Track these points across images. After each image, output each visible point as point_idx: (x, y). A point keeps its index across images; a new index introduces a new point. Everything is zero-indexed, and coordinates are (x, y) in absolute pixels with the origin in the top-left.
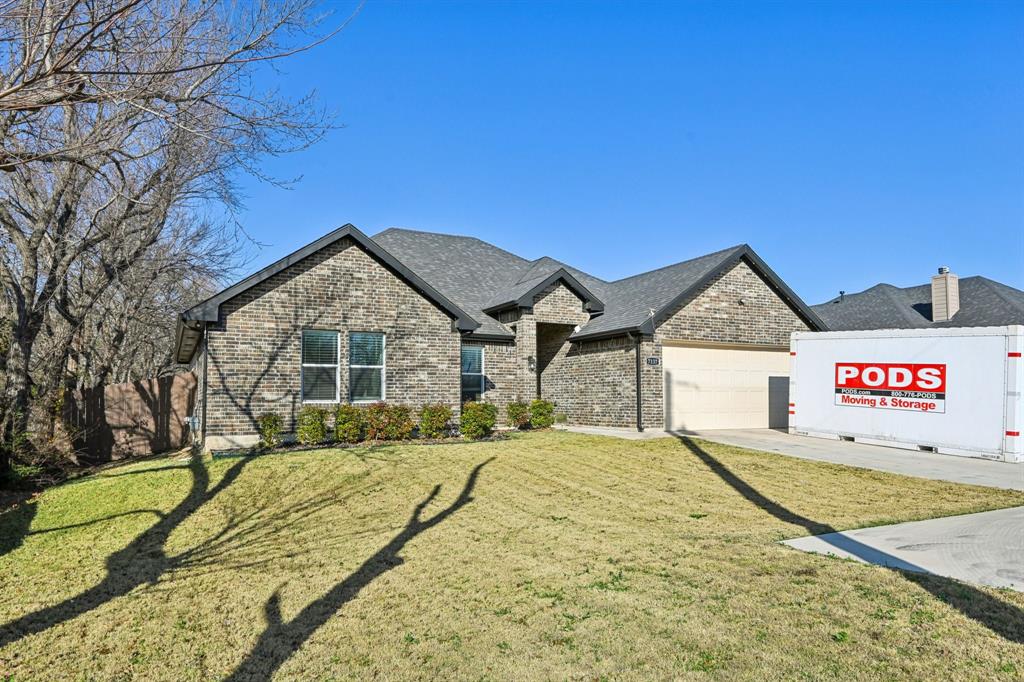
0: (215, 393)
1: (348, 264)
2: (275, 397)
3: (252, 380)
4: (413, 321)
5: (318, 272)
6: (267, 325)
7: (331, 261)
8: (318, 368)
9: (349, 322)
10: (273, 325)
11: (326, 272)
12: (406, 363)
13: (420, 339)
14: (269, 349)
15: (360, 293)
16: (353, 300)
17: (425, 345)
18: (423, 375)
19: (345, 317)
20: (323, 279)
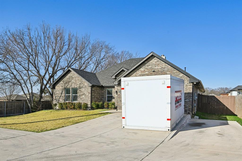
0: (55, 100)
1: (71, 75)
2: (61, 101)
3: (59, 98)
4: (82, 85)
5: (67, 77)
6: (60, 88)
7: (69, 75)
8: (68, 95)
9: (72, 86)
10: (61, 88)
11: (68, 77)
12: (81, 94)
13: (83, 88)
14: (61, 92)
15: (73, 80)
16: (72, 82)
17: (84, 90)
18: (84, 96)
19: (71, 85)
20: (68, 78)
